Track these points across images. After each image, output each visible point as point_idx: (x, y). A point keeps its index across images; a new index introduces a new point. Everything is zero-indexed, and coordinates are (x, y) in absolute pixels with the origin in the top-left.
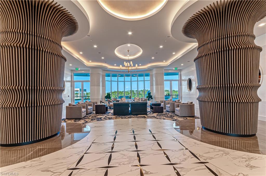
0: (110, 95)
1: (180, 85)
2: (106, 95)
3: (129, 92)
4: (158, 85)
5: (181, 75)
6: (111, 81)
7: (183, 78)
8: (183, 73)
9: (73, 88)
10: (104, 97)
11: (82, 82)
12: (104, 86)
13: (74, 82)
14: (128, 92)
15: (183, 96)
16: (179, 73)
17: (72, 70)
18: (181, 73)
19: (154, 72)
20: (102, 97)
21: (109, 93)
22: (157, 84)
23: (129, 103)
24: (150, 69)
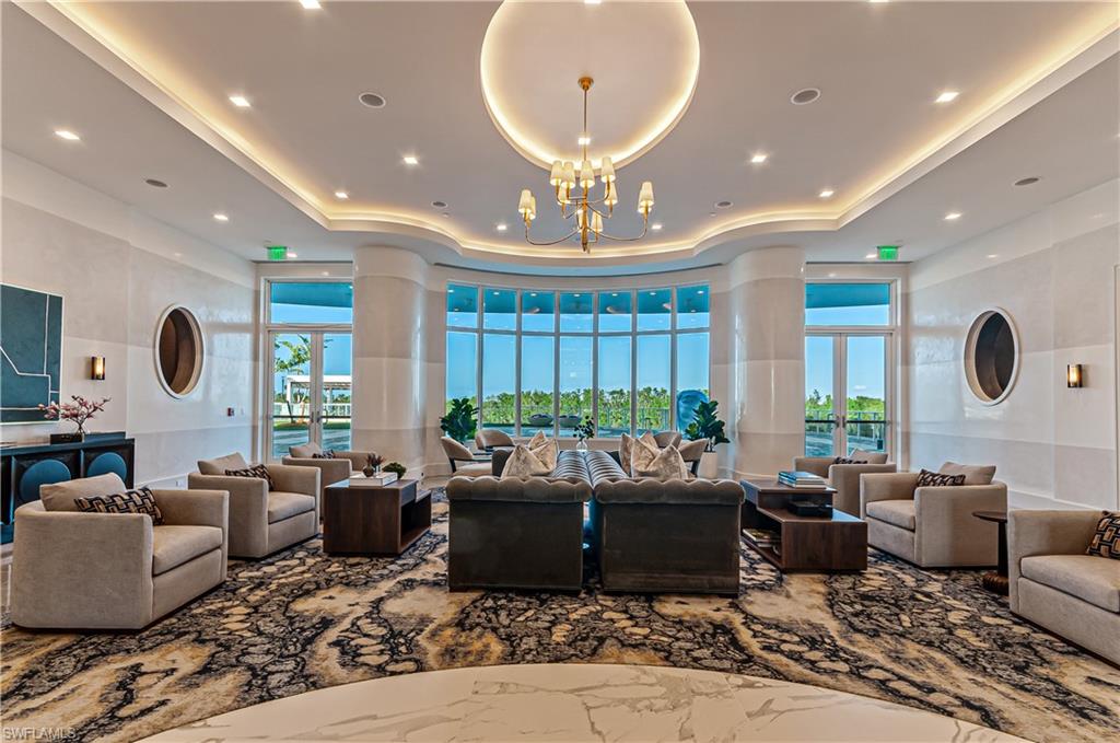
0: (469, 410)
1: (901, 358)
2: (449, 409)
3: (582, 398)
4: (765, 357)
5: (906, 298)
6: (480, 331)
7: (920, 317)
8: (920, 283)
9: (261, 364)
10: (434, 422)
11: (318, 330)
12: (435, 354)
13: (272, 331)
14: (578, 396)
15: (918, 430)
16: (899, 287)
17: (254, 262)
18: (906, 284)
19: (741, 274)
20: (424, 420)
21: (465, 401)
22: (756, 353)
23: (585, 492)
24: (716, 260)
